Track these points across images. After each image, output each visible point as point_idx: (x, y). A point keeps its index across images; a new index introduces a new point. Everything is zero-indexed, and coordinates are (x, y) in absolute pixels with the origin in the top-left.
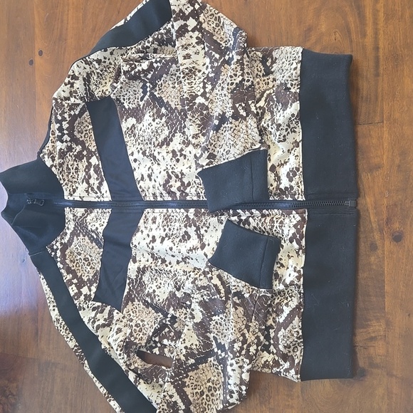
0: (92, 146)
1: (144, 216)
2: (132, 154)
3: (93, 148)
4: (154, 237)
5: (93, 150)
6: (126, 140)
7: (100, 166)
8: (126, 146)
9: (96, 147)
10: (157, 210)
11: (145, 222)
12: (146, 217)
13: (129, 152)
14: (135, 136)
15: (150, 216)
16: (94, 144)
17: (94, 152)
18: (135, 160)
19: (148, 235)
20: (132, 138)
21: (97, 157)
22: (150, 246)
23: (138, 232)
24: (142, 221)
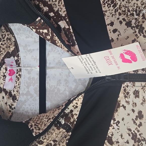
0: (63, 11)
1: (122, 89)
2: (112, 24)
3: (63, 13)
4: (140, 112)
5: (63, 15)
6: (103, 9)
7: (71, 31)
8: (103, 15)
9: (65, 13)
10: (137, 84)
11: (125, 97)
12: (125, 90)
13: (107, 22)
14: (115, 6)
15: (131, 90)
16: (64, 9)
17: (64, 17)
18: (115, 31)
19: (133, 111)
20: (112, 8)
21: (67, 22)
22: (138, 122)
23: (119, 106)
24: (121, 95)
